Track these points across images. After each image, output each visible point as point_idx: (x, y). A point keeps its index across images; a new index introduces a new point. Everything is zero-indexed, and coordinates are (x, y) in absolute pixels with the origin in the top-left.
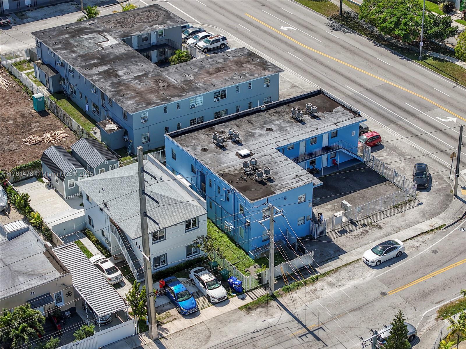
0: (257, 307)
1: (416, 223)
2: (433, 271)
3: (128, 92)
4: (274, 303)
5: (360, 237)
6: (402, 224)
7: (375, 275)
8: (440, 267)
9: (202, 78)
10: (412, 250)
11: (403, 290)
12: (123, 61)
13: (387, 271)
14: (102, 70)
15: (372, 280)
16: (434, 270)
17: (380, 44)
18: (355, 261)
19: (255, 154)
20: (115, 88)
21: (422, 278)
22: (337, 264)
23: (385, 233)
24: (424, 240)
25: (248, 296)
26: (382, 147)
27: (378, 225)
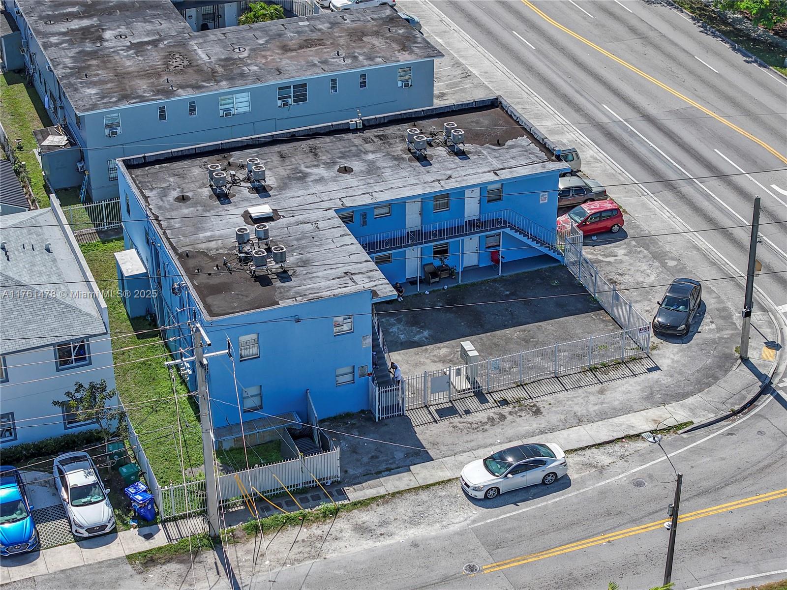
0: (169, 561)
1: (626, 410)
2: (614, 528)
3: (100, 72)
4: (210, 556)
5: (481, 428)
6: (591, 410)
7: (474, 521)
8: (635, 521)
9: (265, 57)
10: (588, 472)
11: (522, 566)
12: (128, 13)
13: (506, 516)
14: (77, 27)
15: (461, 533)
16: (619, 526)
17: (714, 30)
18: (443, 482)
19: (284, 217)
20: (78, 62)
21: (579, 543)
22: (397, 483)
23: (542, 426)
24: (627, 453)
25: (162, 531)
26: (623, 235)
27: (535, 405)
